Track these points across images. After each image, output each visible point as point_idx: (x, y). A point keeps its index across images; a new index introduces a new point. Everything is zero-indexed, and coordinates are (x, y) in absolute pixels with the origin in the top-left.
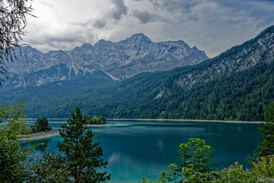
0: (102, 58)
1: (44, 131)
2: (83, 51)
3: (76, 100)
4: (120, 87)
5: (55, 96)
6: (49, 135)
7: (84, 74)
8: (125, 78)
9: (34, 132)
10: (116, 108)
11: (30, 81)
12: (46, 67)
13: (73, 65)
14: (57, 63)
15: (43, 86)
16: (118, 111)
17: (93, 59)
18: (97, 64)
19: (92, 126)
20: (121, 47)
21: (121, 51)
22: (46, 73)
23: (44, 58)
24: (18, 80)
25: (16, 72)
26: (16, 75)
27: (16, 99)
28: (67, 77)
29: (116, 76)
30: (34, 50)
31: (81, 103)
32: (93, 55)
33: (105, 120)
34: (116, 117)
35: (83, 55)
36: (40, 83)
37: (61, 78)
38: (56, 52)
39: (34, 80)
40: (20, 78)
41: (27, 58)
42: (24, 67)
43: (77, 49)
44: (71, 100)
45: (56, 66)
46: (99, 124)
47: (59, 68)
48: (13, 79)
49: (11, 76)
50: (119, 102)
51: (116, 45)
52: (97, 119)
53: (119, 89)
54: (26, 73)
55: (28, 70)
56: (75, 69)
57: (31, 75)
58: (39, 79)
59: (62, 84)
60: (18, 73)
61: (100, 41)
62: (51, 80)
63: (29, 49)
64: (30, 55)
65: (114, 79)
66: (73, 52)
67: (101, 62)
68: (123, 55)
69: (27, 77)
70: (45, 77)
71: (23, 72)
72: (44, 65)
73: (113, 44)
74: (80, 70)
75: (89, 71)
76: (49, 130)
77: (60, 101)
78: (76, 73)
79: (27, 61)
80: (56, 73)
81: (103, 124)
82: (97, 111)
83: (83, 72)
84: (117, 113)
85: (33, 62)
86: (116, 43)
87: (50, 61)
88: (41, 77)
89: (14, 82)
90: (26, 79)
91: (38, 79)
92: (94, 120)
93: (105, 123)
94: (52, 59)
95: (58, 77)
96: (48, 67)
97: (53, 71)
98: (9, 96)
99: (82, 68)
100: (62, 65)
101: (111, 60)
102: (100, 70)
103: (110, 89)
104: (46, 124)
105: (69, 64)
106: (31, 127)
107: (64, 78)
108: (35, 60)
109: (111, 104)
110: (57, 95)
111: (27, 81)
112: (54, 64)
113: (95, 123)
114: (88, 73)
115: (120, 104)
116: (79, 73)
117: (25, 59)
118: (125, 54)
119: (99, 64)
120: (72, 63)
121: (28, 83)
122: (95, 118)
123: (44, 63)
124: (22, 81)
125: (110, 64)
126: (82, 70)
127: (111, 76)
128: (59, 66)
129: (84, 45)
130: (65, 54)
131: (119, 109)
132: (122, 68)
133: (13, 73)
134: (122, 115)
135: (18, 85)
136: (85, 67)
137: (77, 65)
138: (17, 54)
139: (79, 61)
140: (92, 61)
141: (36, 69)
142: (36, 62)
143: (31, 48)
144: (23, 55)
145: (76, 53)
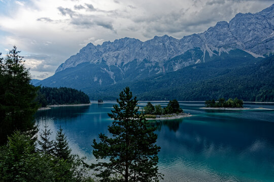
0: (240, 35)
1: (175, 113)
2: (217, 30)
3: (211, 82)
4: (264, 65)
5: (190, 80)
6: (180, 117)
7: (220, 54)
8: (271, 54)
9: (167, 113)
10: (259, 90)
11: (168, 68)
12: (181, 53)
13: (207, 47)
14: (192, 47)
15: (179, 71)
16: (260, 93)
17: (229, 37)
18: (234, 42)
19: (227, 109)
20: (264, 16)
21: (264, 22)
22: (182, 58)
23: (179, 44)
24: (159, 67)
25: (156, 60)
26: (157, 63)
27: (158, 84)
28: (202, 59)
29: (258, 52)
30: (170, 38)
31: (216, 86)
32: (229, 33)
33: (242, 103)
34: (258, 100)
35: (217, 34)
36: (177, 68)
37: (196, 61)
38: (190, 36)
39: (172, 65)
40: (160, 65)
41: (165, 47)
42: (163, 55)
43: (211, 29)
44: (206, 82)
45: (191, 50)
46: (234, 107)
47: (193, 52)
48: (155, 67)
49: (154, 64)
50: (262, 82)
51: (258, 16)
52: (231, 101)
53: (262, 67)
54: (165, 60)
55: (166, 58)
56: (209, 50)
57: (169, 61)
59: (197, 68)
60: (158, 61)
61: (237, 15)
62: (187, 64)
63: (166, 38)
64: (167, 44)
65: (256, 56)
66: (206, 34)
67: (239, 39)
68: (268, 26)
69: (166, 64)
70: (181, 62)
71: (162, 60)
72: (179, 51)
73: (253, 15)
74: (215, 52)
75: (225, 51)
76: (181, 111)
77: (195, 84)
78: (211, 55)
79: (165, 50)
80: (191, 58)
81: (239, 107)
82: (234, 93)
83: (217, 53)
84: (260, 95)
85: (170, 50)
86: (257, 14)
87: (185, 46)
88: (177, 62)
89: (156, 69)
90: (165, 66)
91: (175, 65)
92: (229, 103)
93: (242, 107)
95: (193, 61)
96: (183, 53)
97: (187, 55)
98: (153, 81)
99: (217, 49)
100: (196, 49)
101: (251, 34)
102: (237, 48)
103: (250, 68)
104: (178, 106)
105: (203, 46)
106: (164, 108)
107: (198, 61)
108: (172, 47)
109: (252, 86)
110: (192, 79)
111: (165, 68)
112: (189, 49)
113: (230, 106)
114: (223, 53)
115: (264, 85)
116: (214, 55)
117: (163, 48)
118: (270, 25)
119: (236, 41)
120: (206, 45)
121: (167, 69)
122: (230, 101)
123: (179, 49)
124: (162, 68)
125: (250, 39)
126: (217, 50)
127: (251, 53)
128: (193, 50)
129: (218, 24)
130: (199, 37)
131: (262, 91)
132: (267, 42)
133: (154, 61)
134: (266, 97)
135: (160, 72)
136: (220, 47)
137: (212, 46)
138: (156, 44)
139: (213, 41)
140: (228, 39)
141: (173, 55)
142: (172, 49)
143: (168, 36)
144: (161, 44)
145: (210, 33)
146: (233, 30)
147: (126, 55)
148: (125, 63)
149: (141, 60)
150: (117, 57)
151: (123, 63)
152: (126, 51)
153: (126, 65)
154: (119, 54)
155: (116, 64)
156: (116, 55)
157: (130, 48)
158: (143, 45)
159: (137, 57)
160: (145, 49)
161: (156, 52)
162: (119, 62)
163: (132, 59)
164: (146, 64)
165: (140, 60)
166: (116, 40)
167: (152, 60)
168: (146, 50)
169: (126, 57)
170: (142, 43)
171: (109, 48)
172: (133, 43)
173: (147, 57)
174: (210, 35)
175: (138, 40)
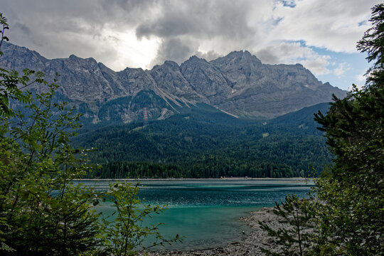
0: (200, 85)
7: (188, 106)
12: (124, 93)
21: (221, 75)
23: (118, 79)
24: (91, 112)
25: (81, 99)
36: (128, 118)
39: (117, 113)
49: (77, 106)
54: (97, 101)
55: (99, 97)
60: (85, 101)
63: (93, 63)
72: (121, 90)
85: (104, 85)
87: (131, 83)
88: (127, 108)
89: (86, 115)
90: (104, 111)
91: (123, 112)
102: (202, 101)
108: (106, 81)
112: (138, 89)
119: (195, 92)
120: (158, 88)
123: (121, 87)
124: (96, 114)
126: (179, 100)
137: (167, 92)
138: (78, 70)
141: (111, 96)
142: (108, 85)
143: (95, 62)
144: (86, 71)
145: (160, 74)
146: (189, 76)
158: (48, 65)
160: (52, 73)
161: (78, 84)
167: (71, 97)
170: (45, 60)
172: (22, 56)
173: (62, 90)
174: (161, 76)
175: (34, 52)
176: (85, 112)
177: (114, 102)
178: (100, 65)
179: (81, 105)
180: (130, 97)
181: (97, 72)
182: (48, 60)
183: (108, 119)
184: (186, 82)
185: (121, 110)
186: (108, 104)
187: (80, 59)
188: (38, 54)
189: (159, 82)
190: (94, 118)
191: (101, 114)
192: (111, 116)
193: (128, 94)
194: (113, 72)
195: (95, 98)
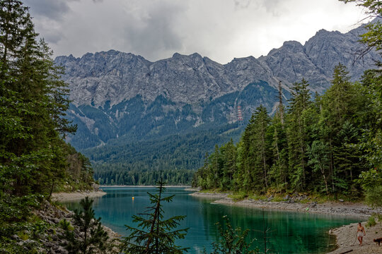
12: (232, 89)
17: (311, 68)
18: (321, 77)
23: (225, 73)
24: (194, 114)
25: (185, 100)
26: (187, 107)
35: (291, 61)
39: (221, 112)
40: (195, 110)
41: (198, 75)
42: (197, 90)
48: (185, 114)
49: (181, 109)
51: (350, 38)
54: (202, 100)
55: (203, 96)
57: (210, 104)
58: (229, 110)
60: (189, 102)
61: (319, 32)
63: (197, 59)
69: (209, 107)
71: (197, 101)
72: (228, 86)
79: (200, 80)
85: (209, 82)
87: (238, 76)
88: (233, 106)
89: (189, 118)
94: (241, 72)
100: (262, 83)
105: (270, 80)
108: (211, 77)
117: (196, 77)
119: (324, 77)
123: (228, 82)
130: (259, 63)
133: (181, 102)
138: (181, 69)
139: (286, 73)
140: (310, 71)
141: (216, 93)
142: (214, 81)
143: (200, 56)
144: (190, 69)
145: (276, 59)
146: (315, 56)
147: (113, 87)
148: (114, 103)
149: (151, 98)
150: (93, 89)
151: (108, 102)
152: (113, 78)
153: (120, 107)
154: (97, 84)
155: (93, 104)
156: (89, 85)
157: (122, 73)
158: (151, 68)
159: (141, 92)
160: (157, 75)
161: (181, 84)
162: (100, 100)
163: (130, 94)
164: (163, 106)
165: (149, 97)
166: (89, 55)
167: (175, 100)
168: (161, 79)
169: (113, 90)
170: (149, 64)
171: (73, 70)
172: (129, 63)
173: (165, 93)
174: (278, 62)
175: (139, 56)
176: (187, 115)
177: (219, 101)
178: (206, 60)
179: (184, 107)
180: (237, 92)
181: (202, 68)
182: (152, 63)
183: (212, 120)
184: (312, 65)
185: (226, 109)
186: (213, 103)
187: (183, 56)
188: (142, 58)
189: (276, 70)
190: (197, 120)
191: (205, 115)
192: (215, 116)
193: (235, 89)
194: (219, 65)
195: (199, 98)
